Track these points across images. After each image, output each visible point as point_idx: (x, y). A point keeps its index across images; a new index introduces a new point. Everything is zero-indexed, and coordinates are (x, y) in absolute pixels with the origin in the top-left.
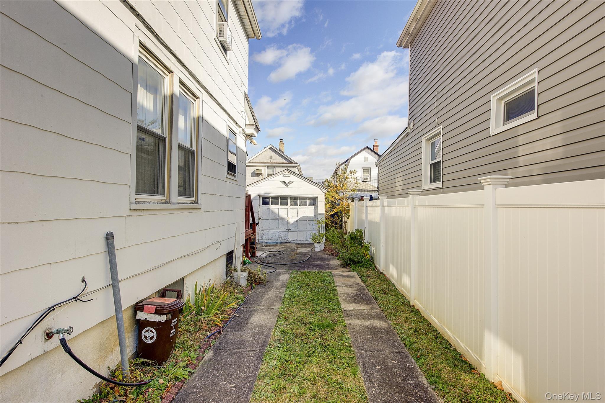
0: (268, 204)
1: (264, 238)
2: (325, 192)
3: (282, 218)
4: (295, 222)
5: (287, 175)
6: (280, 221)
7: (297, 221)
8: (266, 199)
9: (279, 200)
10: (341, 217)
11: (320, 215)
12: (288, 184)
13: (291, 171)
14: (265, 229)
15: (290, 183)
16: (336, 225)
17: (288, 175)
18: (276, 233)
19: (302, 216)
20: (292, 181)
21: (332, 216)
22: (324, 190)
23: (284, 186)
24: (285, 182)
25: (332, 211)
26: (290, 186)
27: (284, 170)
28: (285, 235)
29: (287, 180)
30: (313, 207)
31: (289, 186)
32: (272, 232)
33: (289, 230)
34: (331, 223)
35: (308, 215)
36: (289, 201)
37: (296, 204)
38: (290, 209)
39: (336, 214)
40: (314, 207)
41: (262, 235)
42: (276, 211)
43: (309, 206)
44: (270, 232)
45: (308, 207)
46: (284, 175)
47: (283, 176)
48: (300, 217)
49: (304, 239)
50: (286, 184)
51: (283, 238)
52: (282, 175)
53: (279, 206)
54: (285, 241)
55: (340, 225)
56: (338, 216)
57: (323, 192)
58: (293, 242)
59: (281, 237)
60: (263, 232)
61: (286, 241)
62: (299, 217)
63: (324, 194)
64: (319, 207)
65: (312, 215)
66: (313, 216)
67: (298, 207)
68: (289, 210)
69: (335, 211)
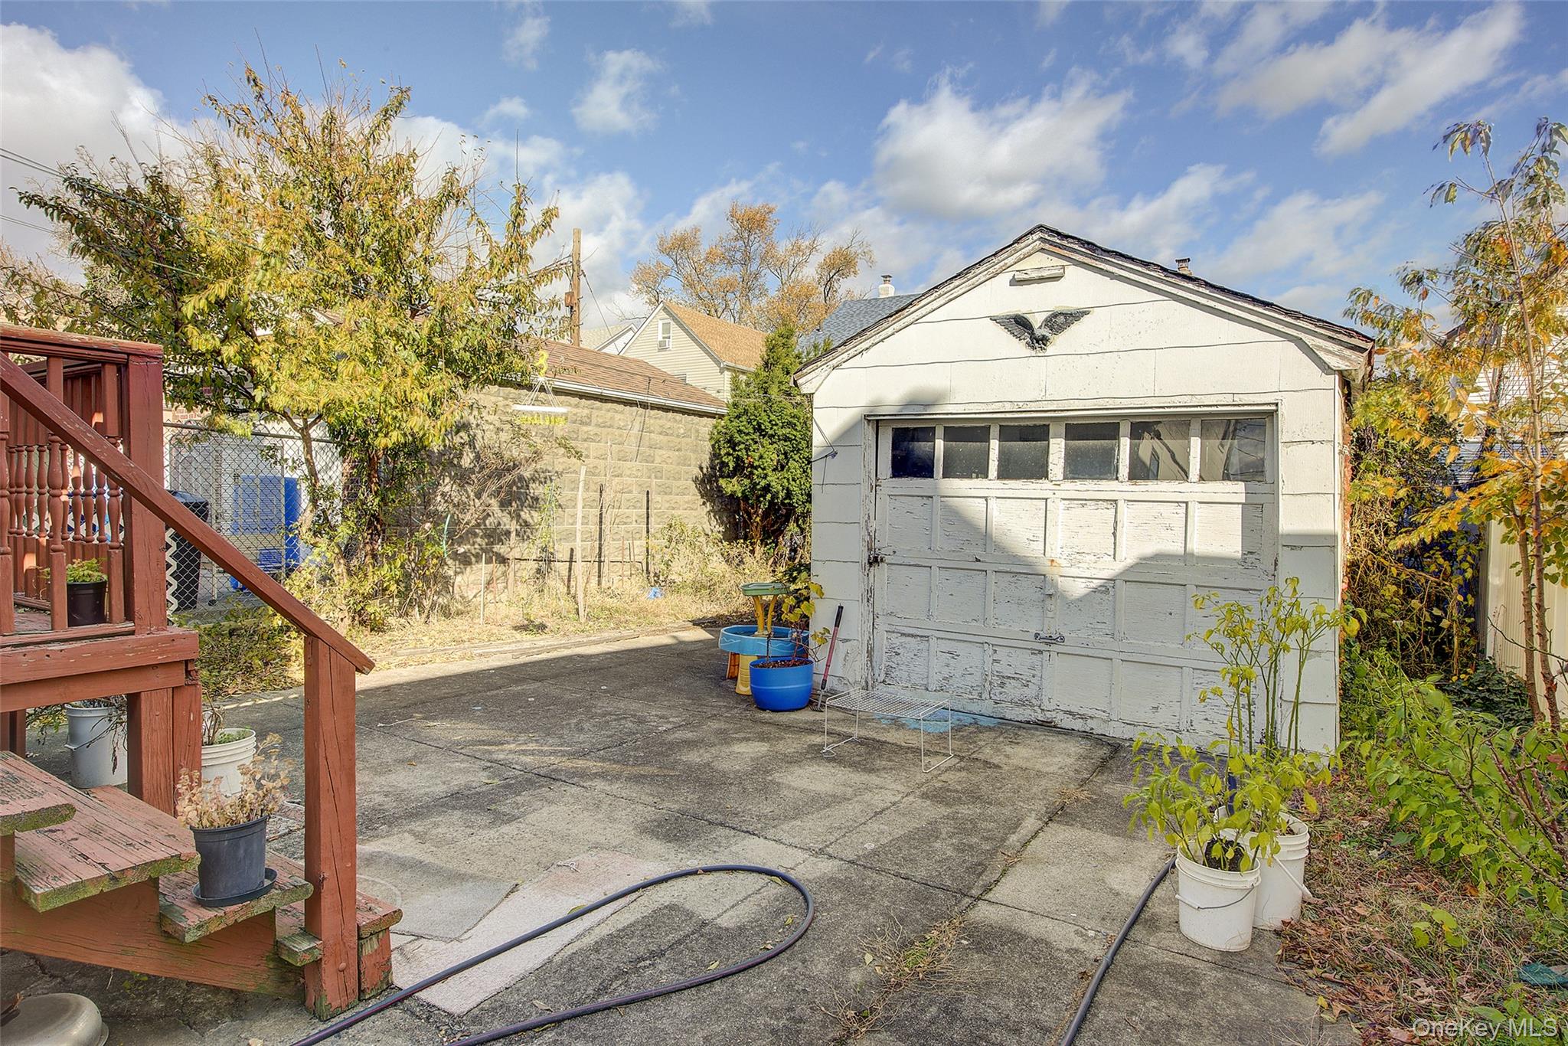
0: (922, 468)
1: (900, 673)
2: (1343, 365)
3: (1016, 559)
4: (1095, 591)
5: (1035, 275)
6: (992, 577)
7: (1108, 587)
8: (913, 440)
9: (995, 445)
10: (1472, 566)
11: (1293, 548)
12: (1045, 332)
13: (1067, 237)
14: (904, 622)
15: (1061, 320)
16: (1436, 612)
17: (1046, 274)
18: (972, 658)
19: (1149, 549)
20: (1071, 304)
21: (1415, 557)
22: (1336, 348)
23: (1017, 347)
24: (1019, 324)
25: (1405, 525)
26: (1060, 343)
27: (1017, 241)
28: (1027, 674)
29: (1036, 303)
30: (1236, 490)
31: (1050, 349)
32: (946, 646)
33: (1050, 641)
34: (1396, 593)
35: (1197, 546)
36: (1057, 448)
37: (1104, 468)
38: (1062, 505)
39: (1443, 543)
40: (1242, 485)
41: (889, 659)
42: (974, 509)
43: (1202, 478)
44: (933, 641)
45: (1193, 490)
46: (1020, 276)
47: (1015, 282)
48: (1130, 561)
49: (1164, 718)
50: (1032, 334)
51: (1013, 690)
52: (1006, 277)
53: (991, 485)
54: (1026, 714)
55: (1470, 612)
56: (1450, 557)
57: (1326, 369)
58: (1078, 725)
59: (1002, 685)
60: (897, 640)
61: (1029, 712)
62: (1128, 555)
63: (1334, 381)
64: (1284, 488)
65: (1231, 545)
66: (1239, 555)
67: (1119, 488)
68: (1057, 508)
69: (1432, 526)
